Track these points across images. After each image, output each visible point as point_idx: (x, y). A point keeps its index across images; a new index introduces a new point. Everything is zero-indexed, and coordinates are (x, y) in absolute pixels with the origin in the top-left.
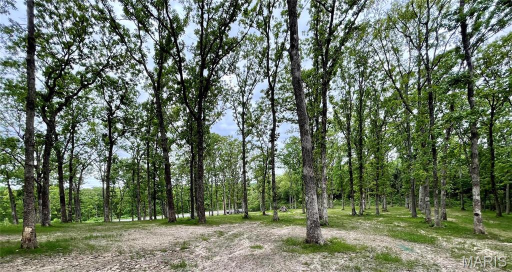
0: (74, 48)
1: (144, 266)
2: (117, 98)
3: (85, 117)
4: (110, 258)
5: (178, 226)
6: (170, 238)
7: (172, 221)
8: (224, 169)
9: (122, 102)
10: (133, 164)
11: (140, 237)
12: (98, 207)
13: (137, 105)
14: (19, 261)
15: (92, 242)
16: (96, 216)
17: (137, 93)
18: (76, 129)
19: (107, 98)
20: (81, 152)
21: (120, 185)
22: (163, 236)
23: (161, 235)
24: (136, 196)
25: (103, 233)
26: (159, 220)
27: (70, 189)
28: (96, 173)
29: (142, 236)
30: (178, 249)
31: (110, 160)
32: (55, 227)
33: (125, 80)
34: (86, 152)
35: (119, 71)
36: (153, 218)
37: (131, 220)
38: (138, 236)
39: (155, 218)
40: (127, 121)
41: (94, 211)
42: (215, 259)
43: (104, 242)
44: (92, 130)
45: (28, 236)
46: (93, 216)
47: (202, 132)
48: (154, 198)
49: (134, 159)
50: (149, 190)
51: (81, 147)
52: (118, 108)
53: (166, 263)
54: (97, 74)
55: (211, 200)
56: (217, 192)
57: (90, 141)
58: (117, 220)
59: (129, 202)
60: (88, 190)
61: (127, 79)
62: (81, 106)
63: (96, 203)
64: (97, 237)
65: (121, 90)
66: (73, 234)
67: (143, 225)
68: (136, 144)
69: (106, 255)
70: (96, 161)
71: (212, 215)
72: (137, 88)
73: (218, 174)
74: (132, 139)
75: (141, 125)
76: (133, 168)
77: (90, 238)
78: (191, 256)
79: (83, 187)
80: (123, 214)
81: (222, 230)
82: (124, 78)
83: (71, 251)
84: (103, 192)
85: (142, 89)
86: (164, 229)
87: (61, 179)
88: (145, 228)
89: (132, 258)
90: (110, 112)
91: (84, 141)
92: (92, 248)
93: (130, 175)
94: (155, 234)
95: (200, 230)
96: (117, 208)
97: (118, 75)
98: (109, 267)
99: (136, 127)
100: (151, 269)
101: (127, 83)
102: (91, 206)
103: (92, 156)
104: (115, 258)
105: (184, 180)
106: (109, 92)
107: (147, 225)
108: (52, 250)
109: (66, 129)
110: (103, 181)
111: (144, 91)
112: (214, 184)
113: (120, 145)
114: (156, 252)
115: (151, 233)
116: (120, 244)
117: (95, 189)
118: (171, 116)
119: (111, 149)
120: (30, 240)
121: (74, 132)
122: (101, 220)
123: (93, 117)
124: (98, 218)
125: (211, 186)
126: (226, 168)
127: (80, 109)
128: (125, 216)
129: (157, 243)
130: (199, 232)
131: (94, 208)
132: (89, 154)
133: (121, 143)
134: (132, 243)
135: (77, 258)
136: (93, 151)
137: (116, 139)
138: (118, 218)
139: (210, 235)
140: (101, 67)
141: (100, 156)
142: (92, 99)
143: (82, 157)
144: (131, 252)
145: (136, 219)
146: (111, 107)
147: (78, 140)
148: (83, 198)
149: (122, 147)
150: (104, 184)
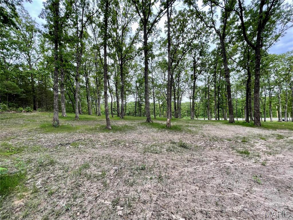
0: (180, 37)
1: (218, 146)
2: (198, 54)
3: (184, 68)
4: (199, 137)
5: (236, 126)
6: (232, 133)
7: (232, 122)
8: (280, 83)
9: (201, 55)
10: (206, 88)
11: (212, 129)
12: (188, 112)
13: (208, 54)
14: (167, 131)
15: (189, 128)
16: (187, 116)
17: (209, 47)
18: (180, 75)
19: (193, 55)
20: (182, 85)
21: (198, 101)
22: (227, 131)
23: (225, 130)
24: (207, 106)
25: (194, 125)
26: (222, 121)
27: (178, 103)
28: (187, 95)
29: (213, 129)
30: (239, 141)
31: (194, 88)
32: (173, 119)
33: (202, 42)
34: (184, 85)
35: (199, 38)
36: (218, 119)
37: (204, 119)
38: (211, 129)
39: (219, 119)
40: (203, 65)
41: (186, 113)
42: (277, 156)
43: (194, 129)
44: (186, 74)
45: (168, 122)
46: (185, 116)
47: (260, 57)
48: (218, 107)
49: (206, 85)
50: (215, 102)
51: (182, 83)
52: (198, 59)
53: (232, 148)
54: (189, 45)
55: (264, 109)
56: (270, 102)
57: (185, 80)
58: (197, 119)
59: (203, 110)
60: (184, 103)
61: (203, 41)
62: (182, 64)
63: (187, 110)
64: (191, 126)
65: (200, 48)
66: (181, 124)
67: (212, 123)
68: (207, 77)
69: (197, 136)
70: (187, 89)
71: (265, 121)
72: (208, 44)
73: (273, 88)
74: (205, 74)
75: (211, 65)
76: (206, 90)
77: (188, 126)
78: (252, 148)
79: (182, 102)
80: (199, 116)
81: (280, 134)
82: (202, 41)
83: (182, 131)
84: (190, 104)
85: (211, 43)
86: (226, 127)
87: (175, 99)
88: (214, 124)
89: (210, 140)
90: (195, 62)
91: (183, 80)
92: (190, 131)
93: (204, 95)
94: (221, 129)
95: (256, 131)
96: (196, 113)
97: (199, 41)
98: (200, 142)
99: (207, 66)
100: (223, 149)
101: (203, 43)
102: (185, 111)
103: (186, 87)
104: (202, 138)
105: (239, 95)
106: (194, 52)
107: (215, 123)
108: (176, 129)
109: (176, 76)
110: (190, 98)
111: (212, 44)
112: (267, 96)
113: (199, 78)
114: (224, 140)
115: (219, 128)
116: (202, 131)
117: (187, 103)
118: (231, 53)
119: (195, 81)
120: (169, 124)
121: (180, 76)
122: (189, 118)
123: (187, 67)
124: (187, 117)
125: (265, 98)
126: (283, 81)
127: (182, 65)
128: (200, 117)
129: (223, 134)
130: (256, 133)
131: (186, 112)
132: (184, 86)
133: (199, 77)
134: (208, 132)
135: (185, 134)
136: (186, 84)
137: (197, 76)
138: (197, 118)
139: (268, 136)
140: (191, 41)
141: (189, 86)
142: (187, 58)
143: (182, 88)
144: (209, 137)
145: (207, 119)
146: (195, 59)
147: (181, 80)
148: (182, 107)
149: (199, 80)
150: (190, 100)
